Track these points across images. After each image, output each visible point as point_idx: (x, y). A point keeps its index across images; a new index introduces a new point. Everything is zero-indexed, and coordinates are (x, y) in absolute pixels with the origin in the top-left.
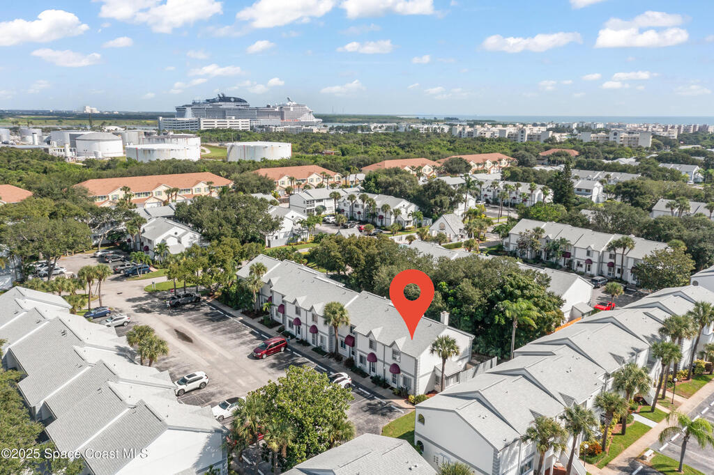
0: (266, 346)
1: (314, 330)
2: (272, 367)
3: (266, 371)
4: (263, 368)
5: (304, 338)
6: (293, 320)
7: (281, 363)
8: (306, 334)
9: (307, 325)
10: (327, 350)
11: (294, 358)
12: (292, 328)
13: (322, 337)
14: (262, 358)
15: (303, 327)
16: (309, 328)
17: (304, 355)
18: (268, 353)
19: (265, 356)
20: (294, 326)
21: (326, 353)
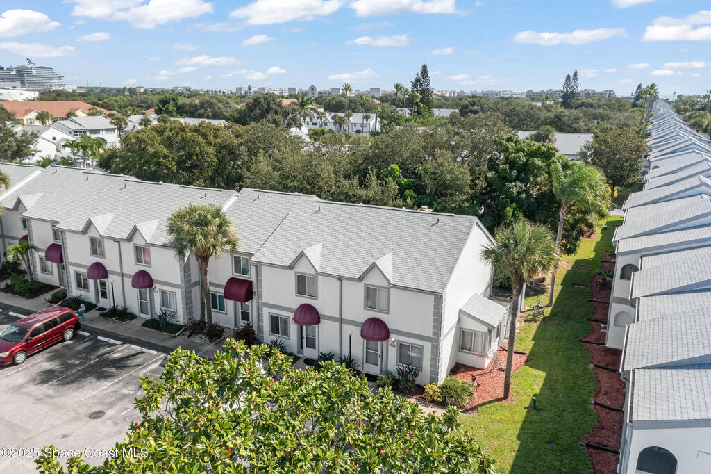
0: (22, 331)
1: (144, 281)
2: (44, 382)
3: (28, 394)
4: (18, 389)
5: (119, 303)
6: (85, 271)
7: (68, 367)
8: (124, 294)
9: (122, 275)
10: (181, 319)
11: (102, 351)
12: (86, 287)
13: (163, 294)
14: (14, 364)
15: (113, 280)
16: (128, 282)
17: (125, 341)
18: (30, 349)
19: (20, 358)
20: (91, 282)
21: (179, 327)
